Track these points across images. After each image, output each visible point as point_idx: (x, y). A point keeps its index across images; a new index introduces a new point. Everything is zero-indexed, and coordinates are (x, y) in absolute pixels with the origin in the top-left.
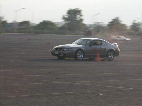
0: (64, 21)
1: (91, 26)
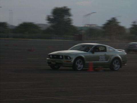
0: (49, 23)
1: (82, 29)
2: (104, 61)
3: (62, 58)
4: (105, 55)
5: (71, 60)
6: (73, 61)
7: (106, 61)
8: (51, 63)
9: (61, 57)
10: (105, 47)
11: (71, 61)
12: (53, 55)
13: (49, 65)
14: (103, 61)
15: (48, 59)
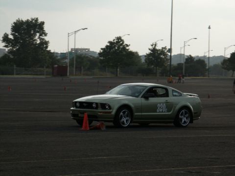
2: (165, 112)
3: (97, 108)
4: (167, 102)
5: (111, 110)
6: (114, 112)
7: (168, 111)
8: (78, 115)
9: (94, 105)
10: (166, 89)
11: (110, 112)
12: (81, 103)
13: (74, 119)
14: (162, 112)
15: (72, 108)
